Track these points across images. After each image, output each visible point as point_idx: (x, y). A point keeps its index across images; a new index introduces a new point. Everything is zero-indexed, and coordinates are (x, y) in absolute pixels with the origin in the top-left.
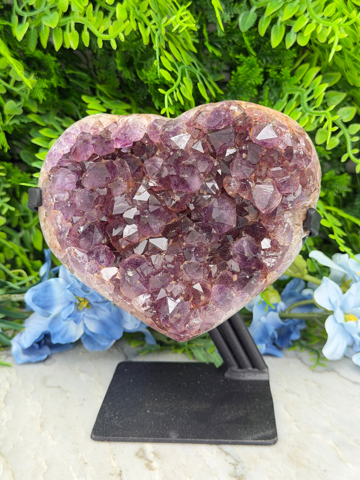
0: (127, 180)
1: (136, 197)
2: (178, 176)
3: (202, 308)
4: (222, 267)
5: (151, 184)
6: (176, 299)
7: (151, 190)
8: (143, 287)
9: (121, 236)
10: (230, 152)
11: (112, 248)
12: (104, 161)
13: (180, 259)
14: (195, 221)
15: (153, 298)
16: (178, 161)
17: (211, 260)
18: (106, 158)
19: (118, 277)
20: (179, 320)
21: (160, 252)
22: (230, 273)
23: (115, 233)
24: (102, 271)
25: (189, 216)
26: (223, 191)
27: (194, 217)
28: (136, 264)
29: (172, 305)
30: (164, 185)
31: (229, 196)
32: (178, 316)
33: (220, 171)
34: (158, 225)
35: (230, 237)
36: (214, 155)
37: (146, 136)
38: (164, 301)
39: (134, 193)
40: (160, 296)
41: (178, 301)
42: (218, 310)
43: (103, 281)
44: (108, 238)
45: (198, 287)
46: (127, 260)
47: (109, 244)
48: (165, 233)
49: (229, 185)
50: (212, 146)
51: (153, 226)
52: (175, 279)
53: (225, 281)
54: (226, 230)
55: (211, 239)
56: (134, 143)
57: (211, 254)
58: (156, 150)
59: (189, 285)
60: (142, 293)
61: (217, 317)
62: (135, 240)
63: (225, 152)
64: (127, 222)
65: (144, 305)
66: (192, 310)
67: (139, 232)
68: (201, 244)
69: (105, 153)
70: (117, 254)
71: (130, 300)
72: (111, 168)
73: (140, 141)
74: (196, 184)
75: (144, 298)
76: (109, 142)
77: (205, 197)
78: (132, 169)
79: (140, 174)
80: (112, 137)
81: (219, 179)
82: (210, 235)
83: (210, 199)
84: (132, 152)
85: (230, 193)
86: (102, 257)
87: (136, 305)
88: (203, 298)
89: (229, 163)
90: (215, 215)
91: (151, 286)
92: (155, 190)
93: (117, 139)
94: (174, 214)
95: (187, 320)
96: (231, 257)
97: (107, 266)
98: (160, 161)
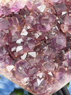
0: (17, 26)
1: (22, 34)
2: (41, 24)
3: (52, 83)
4: (60, 64)
5: (28, 28)
6: (40, 79)
7: (28, 30)
8: (26, 74)
9: (15, 51)
10: (63, 13)
11: (11, 57)
12: (7, 18)
13: (42, 61)
14: (48, 44)
15: (30, 79)
16: (40, 18)
17: (55, 61)
18: (8, 16)
19: (14, 70)
20: (42, 89)
21: (33, 58)
22: (64, 67)
23: (13, 50)
24: (7, 67)
25: (45, 42)
26: (61, 30)
27: (47, 42)
28: (22, 64)
29: (39, 82)
30: (34, 28)
31: (63, 33)
32: (42, 87)
33: (59, 22)
34: (32, 46)
35: (63, 51)
36: (56, 15)
37: (26, 6)
38: (35, 80)
39: (21, 32)
40: (34, 78)
41: (42, 80)
42: (59, 83)
43: (8, 72)
44: (9, 53)
45: (50, 73)
46: (18, 62)
47: (10, 55)
48: (35, 50)
49: (63, 28)
50: (56, 11)
51: (30, 47)
52: (40, 70)
53: (62, 71)
54: (62, 48)
55: (55, 52)
56: (20, 10)
57: (55, 59)
58: (30, 13)
59: (46, 73)
60: (25, 77)
61: (58, 87)
62: (21, 53)
63: (61, 13)
64: (17, 45)
65: (27, 82)
66: (48, 84)
67: (23, 49)
68: (51, 54)
69: (7, 14)
70: (13, 60)
71: (20, 80)
72: (10, 21)
73: (23, 9)
74: (48, 28)
75: (26, 79)
76: (9, 9)
77: (52, 33)
78: (19, 21)
79: (23, 23)
80: (10, 7)
81: (59, 25)
82: (55, 50)
83: (55, 34)
84: (19, 14)
85: (64, 32)
86: (7, 61)
87: (22, 82)
88: (53, 78)
89: (63, 18)
90: (57, 41)
91: (29, 73)
92: (30, 30)
93: (13, 8)
94: (38, 41)
95: (46, 88)
96: (64, 60)
97: (9, 65)
98: (32, 18)
